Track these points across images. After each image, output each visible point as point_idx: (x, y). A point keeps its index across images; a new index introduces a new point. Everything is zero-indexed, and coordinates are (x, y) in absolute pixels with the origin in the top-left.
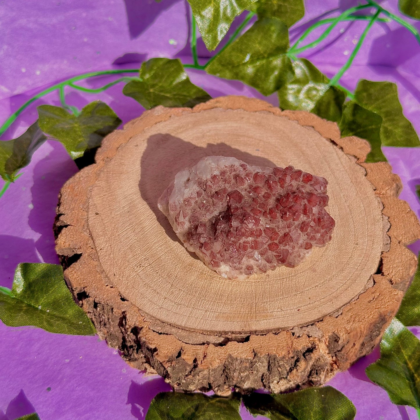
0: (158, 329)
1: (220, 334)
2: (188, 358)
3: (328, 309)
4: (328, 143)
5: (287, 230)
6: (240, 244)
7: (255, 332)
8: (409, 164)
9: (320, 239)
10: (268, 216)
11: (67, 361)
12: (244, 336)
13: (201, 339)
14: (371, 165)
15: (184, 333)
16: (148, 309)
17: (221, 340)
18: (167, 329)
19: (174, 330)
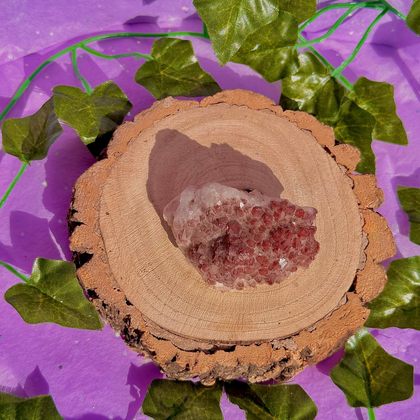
0: (157, 334)
1: (211, 342)
2: (181, 363)
3: (305, 324)
4: (323, 150)
5: (277, 259)
6: (234, 270)
7: (240, 343)
8: (395, 159)
9: (304, 264)
10: (262, 247)
11: (77, 342)
12: (230, 345)
13: (194, 345)
14: (359, 177)
15: (179, 340)
16: (150, 314)
17: (211, 347)
18: (165, 335)
19: (171, 336)
